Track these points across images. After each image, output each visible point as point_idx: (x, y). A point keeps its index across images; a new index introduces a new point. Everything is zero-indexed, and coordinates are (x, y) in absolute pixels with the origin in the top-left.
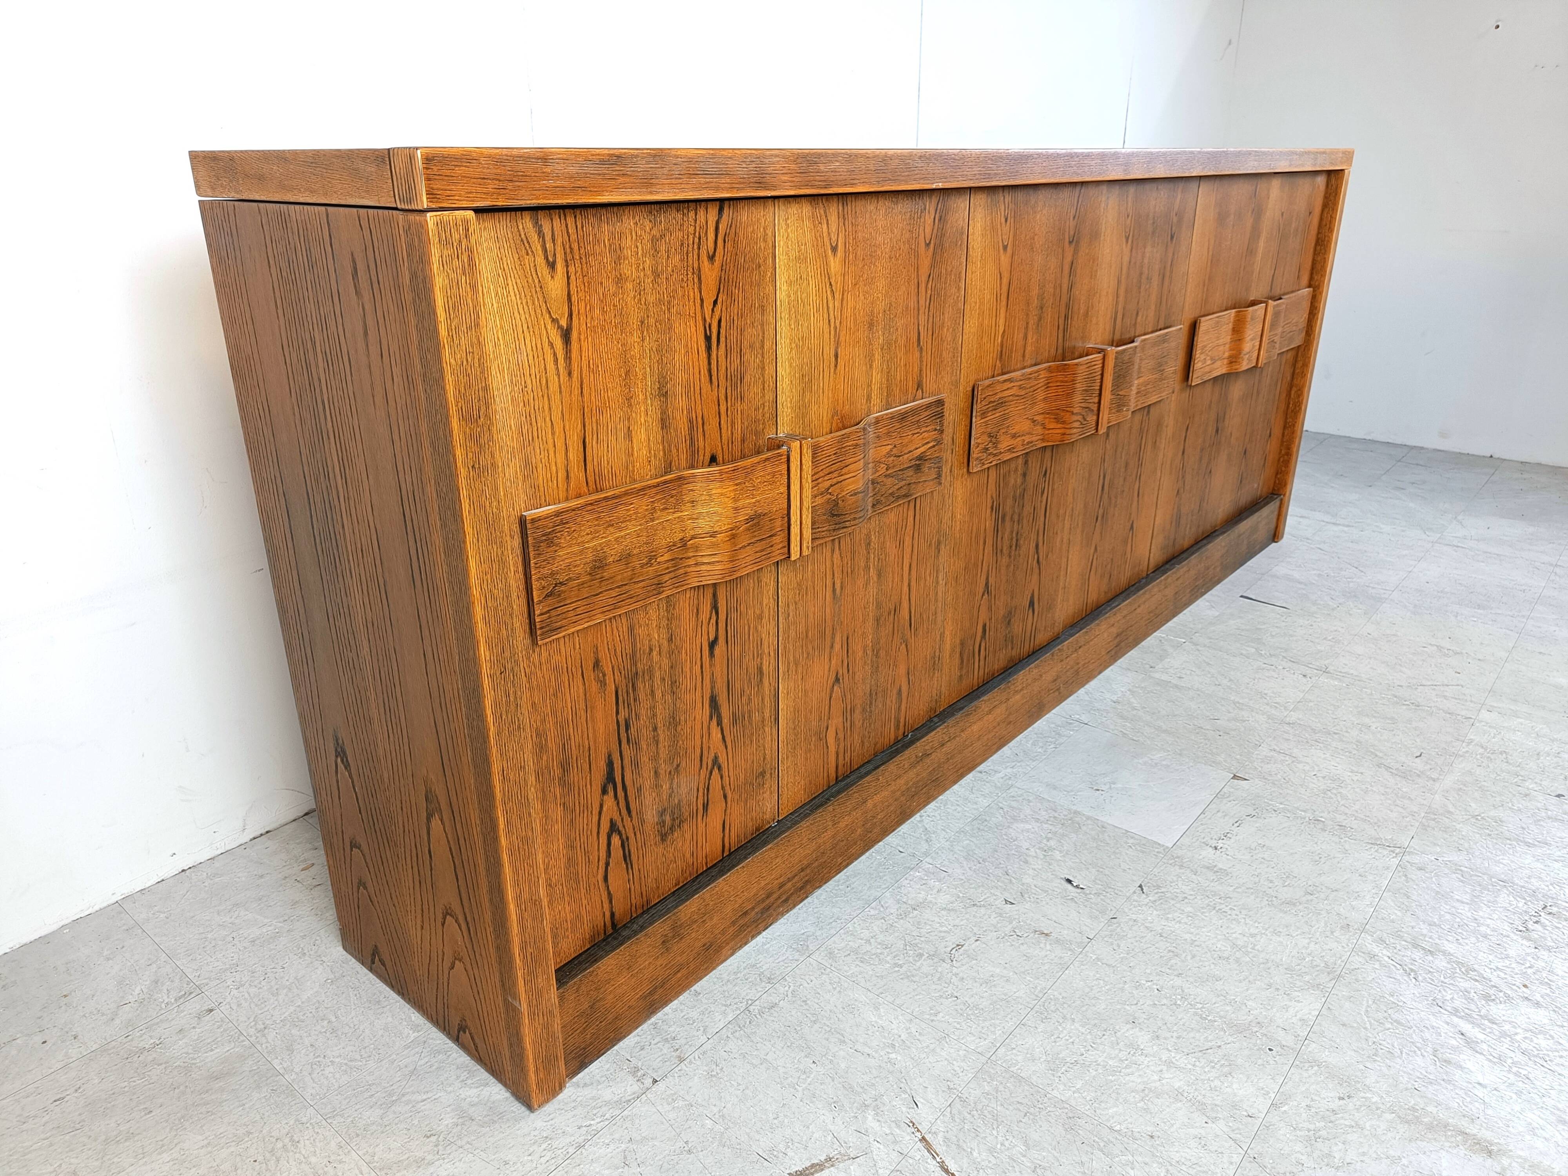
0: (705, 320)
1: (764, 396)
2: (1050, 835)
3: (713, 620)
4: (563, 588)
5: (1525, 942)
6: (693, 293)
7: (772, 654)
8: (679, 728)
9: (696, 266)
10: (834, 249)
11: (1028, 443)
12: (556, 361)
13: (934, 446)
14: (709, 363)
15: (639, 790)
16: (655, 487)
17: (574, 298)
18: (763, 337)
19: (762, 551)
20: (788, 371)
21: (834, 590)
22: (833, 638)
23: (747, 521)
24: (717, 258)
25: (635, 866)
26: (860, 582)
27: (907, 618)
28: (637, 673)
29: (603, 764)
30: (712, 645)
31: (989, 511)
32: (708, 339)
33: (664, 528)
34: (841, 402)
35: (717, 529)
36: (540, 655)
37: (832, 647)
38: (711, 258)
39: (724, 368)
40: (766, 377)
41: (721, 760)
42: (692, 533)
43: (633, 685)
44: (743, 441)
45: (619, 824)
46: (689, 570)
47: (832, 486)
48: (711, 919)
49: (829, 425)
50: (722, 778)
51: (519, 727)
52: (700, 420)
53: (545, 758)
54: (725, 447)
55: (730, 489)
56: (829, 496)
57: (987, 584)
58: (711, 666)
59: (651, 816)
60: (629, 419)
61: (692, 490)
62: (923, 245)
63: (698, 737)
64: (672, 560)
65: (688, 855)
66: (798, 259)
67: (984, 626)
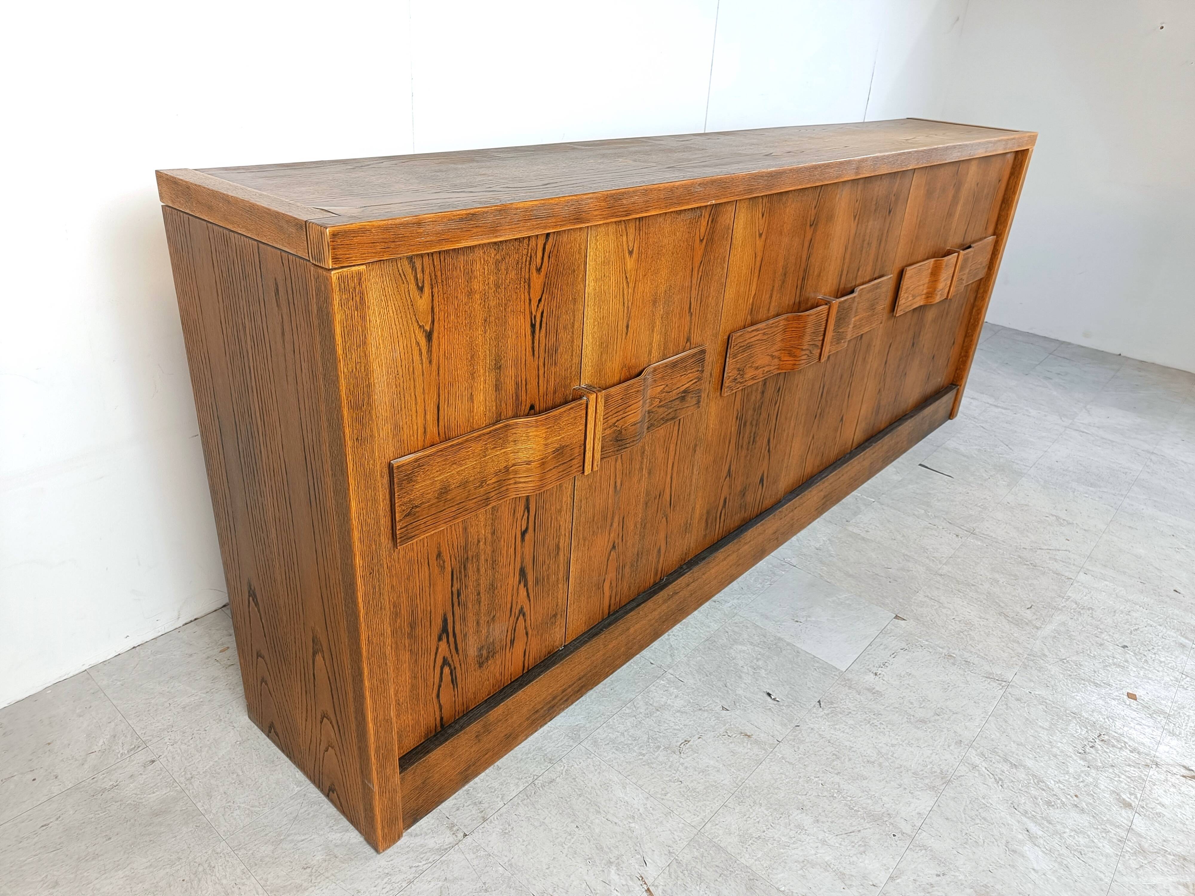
0: (531, 313)
1: (572, 360)
2: (759, 656)
3: (525, 517)
4: (417, 509)
5: (1082, 762)
6: (524, 296)
7: (567, 535)
8: (496, 592)
9: (527, 277)
10: (631, 253)
11: (767, 372)
12: (421, 354)
13: (696, 382)
14: (533, 343)
15: (465, 635)
16: (488, 434)
17: (436, 310)
18: (574, 320)
19: (563, 471)
20: (591, 341)
21: (615, 487)
22: (613, 519)
23: (554, 452)
24: (543, 270)
25: (460, 686)
26: (635, 479)
27: (668, 500)
28: (467, 558)
29: (439, 622)
30: (524, 534)
31: (734, 419)
32: (533, 326)
33: (493, 461)
34: (629, 358)
35: (532, 459)
36: (399, 553)
37: (611, 525)
38: (539, 270)
39: (544, 345)
40: (575, 347)
41: (525, 610)
42: (513, 462)
43: (464, 566)
44: (555, 393)
45: (450, 660)
46: (509, 487)
47: (618, 421)
48: (512, 718)
49: (619, 375)
50: (525, 621)
51: (381, 608)
52: (524, 382)
53: (399, 621)
54: (541, 398)
55: (543, 431)
56: (615, 428)
57: (729, 470)
58: (522, 548)
59: (472, 652)
60: (472, 387)
61: (515, 433)
62: (698, 241)
63: (509, 596)
64: (498, 482)
65: (498, 675)
66: (604, 263)
67: (725, 499)
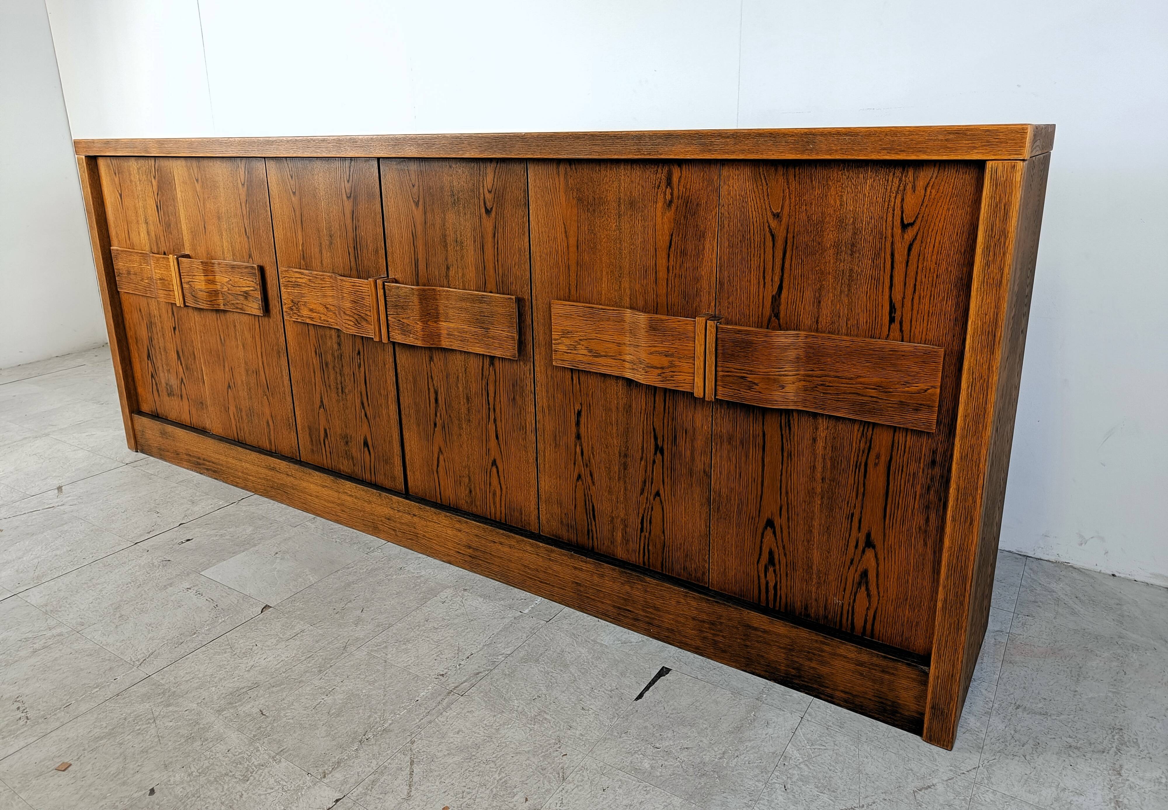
0: (155, 199)
9: (151, 179)
14: (159, 216)
15: (158, 368)
17: (121, 184)
18: (175, 211)
20: (186, 227)
21: (221, 340)
23: (160, 279)
25: (161, 397)
29: (146, 348)
30: (175, 329)
31: (313, 353)
32: (157, 207)
33: (145, 270)
37: (224, 366)
39: (164, 219)
41: (183, 381)
47: (192, 282)
52: (159, 236)
56: (190, 286)
59: (163, 382)
62: (241, 185)
65: (178, 411)
66: (183, 182)
67: (325, 430)
